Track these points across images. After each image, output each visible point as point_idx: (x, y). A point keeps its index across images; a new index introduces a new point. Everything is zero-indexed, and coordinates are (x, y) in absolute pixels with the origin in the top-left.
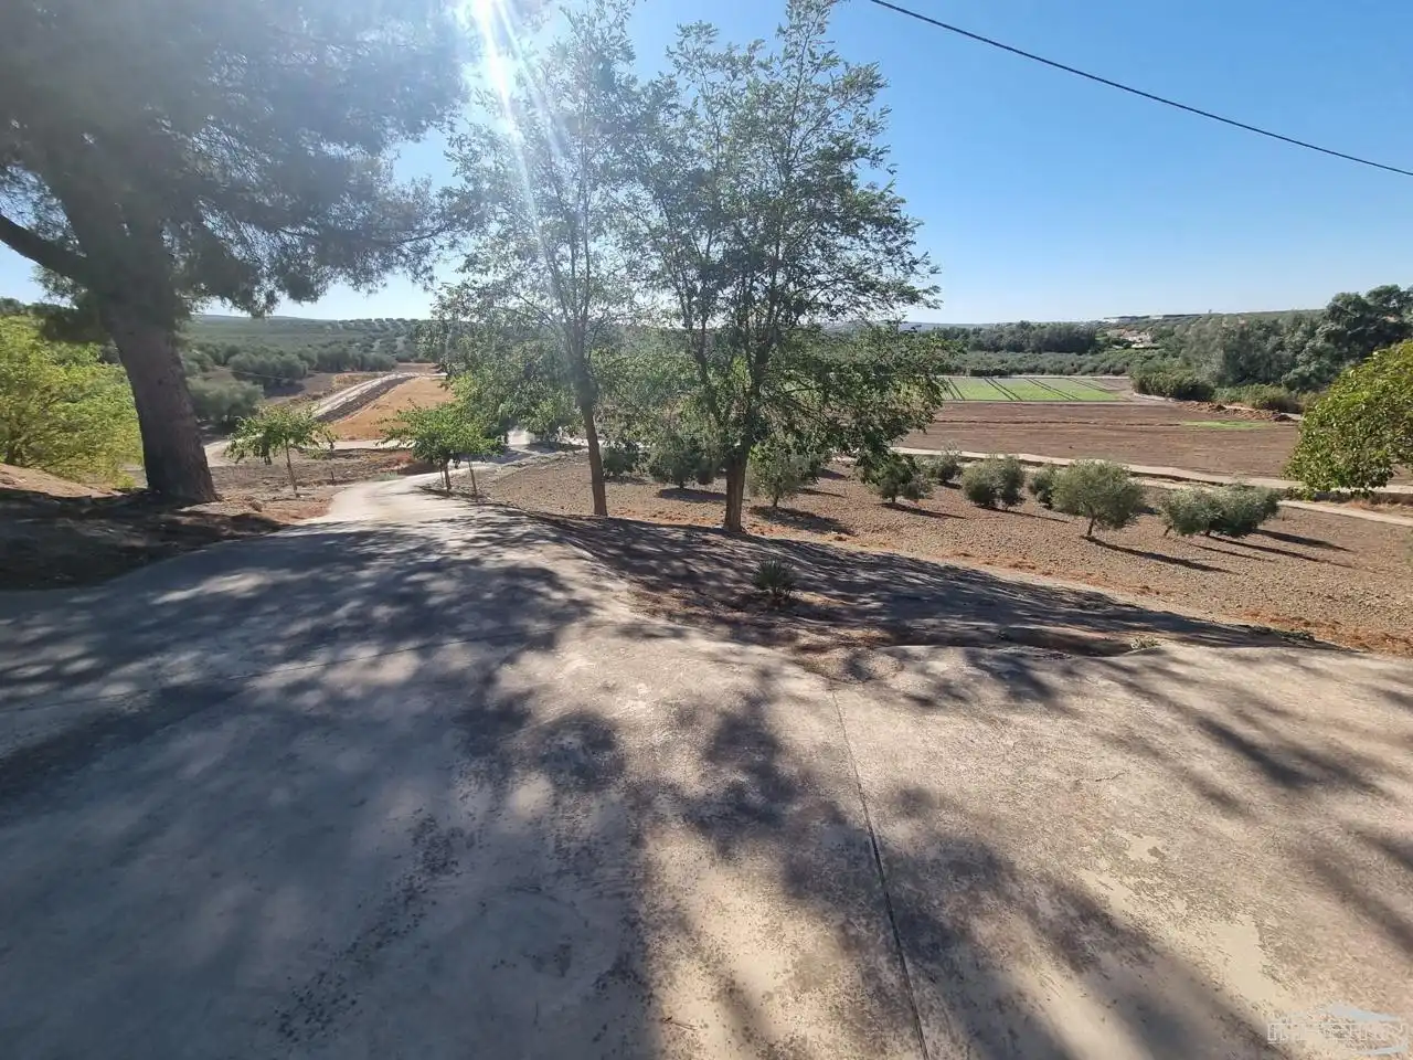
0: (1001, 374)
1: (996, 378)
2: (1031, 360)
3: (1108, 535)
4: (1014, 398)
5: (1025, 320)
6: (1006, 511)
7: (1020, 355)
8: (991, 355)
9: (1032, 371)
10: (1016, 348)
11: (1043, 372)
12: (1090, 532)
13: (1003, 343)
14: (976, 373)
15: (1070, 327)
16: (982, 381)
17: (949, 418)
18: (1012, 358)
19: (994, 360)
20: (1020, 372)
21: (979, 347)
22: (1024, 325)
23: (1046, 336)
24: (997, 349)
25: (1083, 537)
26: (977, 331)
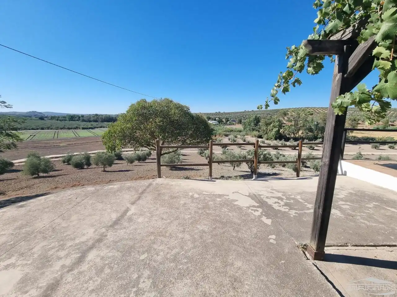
0: (92, 128)
1: (91, 130)
2: (100, 124)
3: (108, 169)
4: (96, 135)
5: (97, 113)
6: (88, 168)
7: (97, 123)
8: (88, 123)
9: (101, 127)
10: (96, 121)
11: (104, 127)
12: (104, 169)
13: (92, 119)
14: (83, 129)
15: (109, 116)
16: (86, 130)
17: (74, 143)
18: (95, 124)
19: (89, 125)
20: (98, 128)
21: (84, 121)
22: (97, 115)
23: (103, 118)
24: (90, 121)
25: (102, 171)
26: (83, 116)
